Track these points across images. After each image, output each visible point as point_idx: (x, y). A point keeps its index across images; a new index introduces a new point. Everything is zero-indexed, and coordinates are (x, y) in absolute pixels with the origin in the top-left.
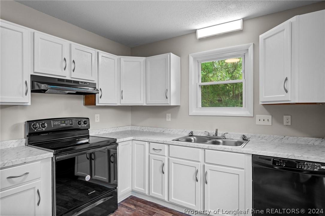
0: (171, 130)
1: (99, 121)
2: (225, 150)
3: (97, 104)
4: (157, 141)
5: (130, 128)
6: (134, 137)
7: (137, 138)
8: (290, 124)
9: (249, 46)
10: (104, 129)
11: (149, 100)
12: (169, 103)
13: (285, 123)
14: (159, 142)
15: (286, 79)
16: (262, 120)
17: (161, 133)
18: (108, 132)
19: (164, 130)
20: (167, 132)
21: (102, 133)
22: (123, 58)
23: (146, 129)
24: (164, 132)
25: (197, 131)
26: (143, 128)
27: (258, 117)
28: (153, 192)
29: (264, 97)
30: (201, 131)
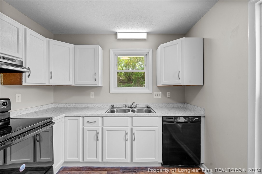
0: (95, 104)
1: (20, 101)
2: (147, 116)
3: (24, 83)
4: (92, 115)
5: (53, 105)
6: (67, 114)
7: (70, 115)
8: (170, 97)
9: (150, 51)
10: (27, 109)
11: (78, 81)
12: (97, 84)
13: (168, 97)
14: (94, 116)
15: (179, 72)
16: (156, 95)
17: (86, 107)
18: (32, 112)
19: (88, 105)
20: (91, 107)
21: (25, 113)
22: (52, 41)
23: (70, 106)
24: (89, 107)
25: (116, 104)
26: (67, 105)
27: (155, 93)
28: (87, 158)
29: (164, 81)
30: (119, 104)
